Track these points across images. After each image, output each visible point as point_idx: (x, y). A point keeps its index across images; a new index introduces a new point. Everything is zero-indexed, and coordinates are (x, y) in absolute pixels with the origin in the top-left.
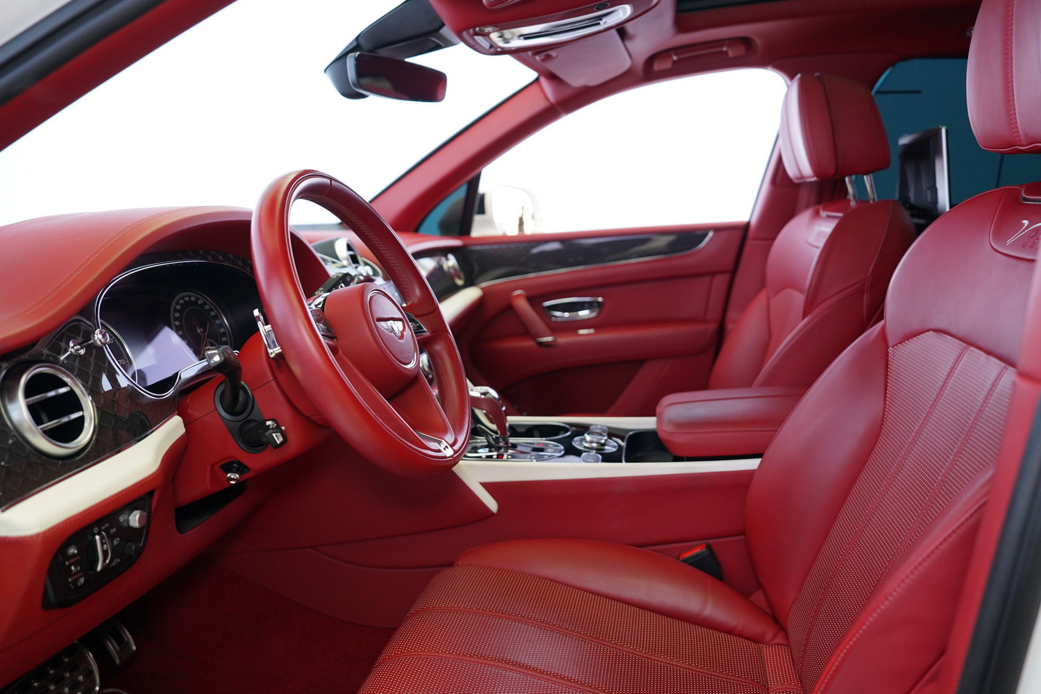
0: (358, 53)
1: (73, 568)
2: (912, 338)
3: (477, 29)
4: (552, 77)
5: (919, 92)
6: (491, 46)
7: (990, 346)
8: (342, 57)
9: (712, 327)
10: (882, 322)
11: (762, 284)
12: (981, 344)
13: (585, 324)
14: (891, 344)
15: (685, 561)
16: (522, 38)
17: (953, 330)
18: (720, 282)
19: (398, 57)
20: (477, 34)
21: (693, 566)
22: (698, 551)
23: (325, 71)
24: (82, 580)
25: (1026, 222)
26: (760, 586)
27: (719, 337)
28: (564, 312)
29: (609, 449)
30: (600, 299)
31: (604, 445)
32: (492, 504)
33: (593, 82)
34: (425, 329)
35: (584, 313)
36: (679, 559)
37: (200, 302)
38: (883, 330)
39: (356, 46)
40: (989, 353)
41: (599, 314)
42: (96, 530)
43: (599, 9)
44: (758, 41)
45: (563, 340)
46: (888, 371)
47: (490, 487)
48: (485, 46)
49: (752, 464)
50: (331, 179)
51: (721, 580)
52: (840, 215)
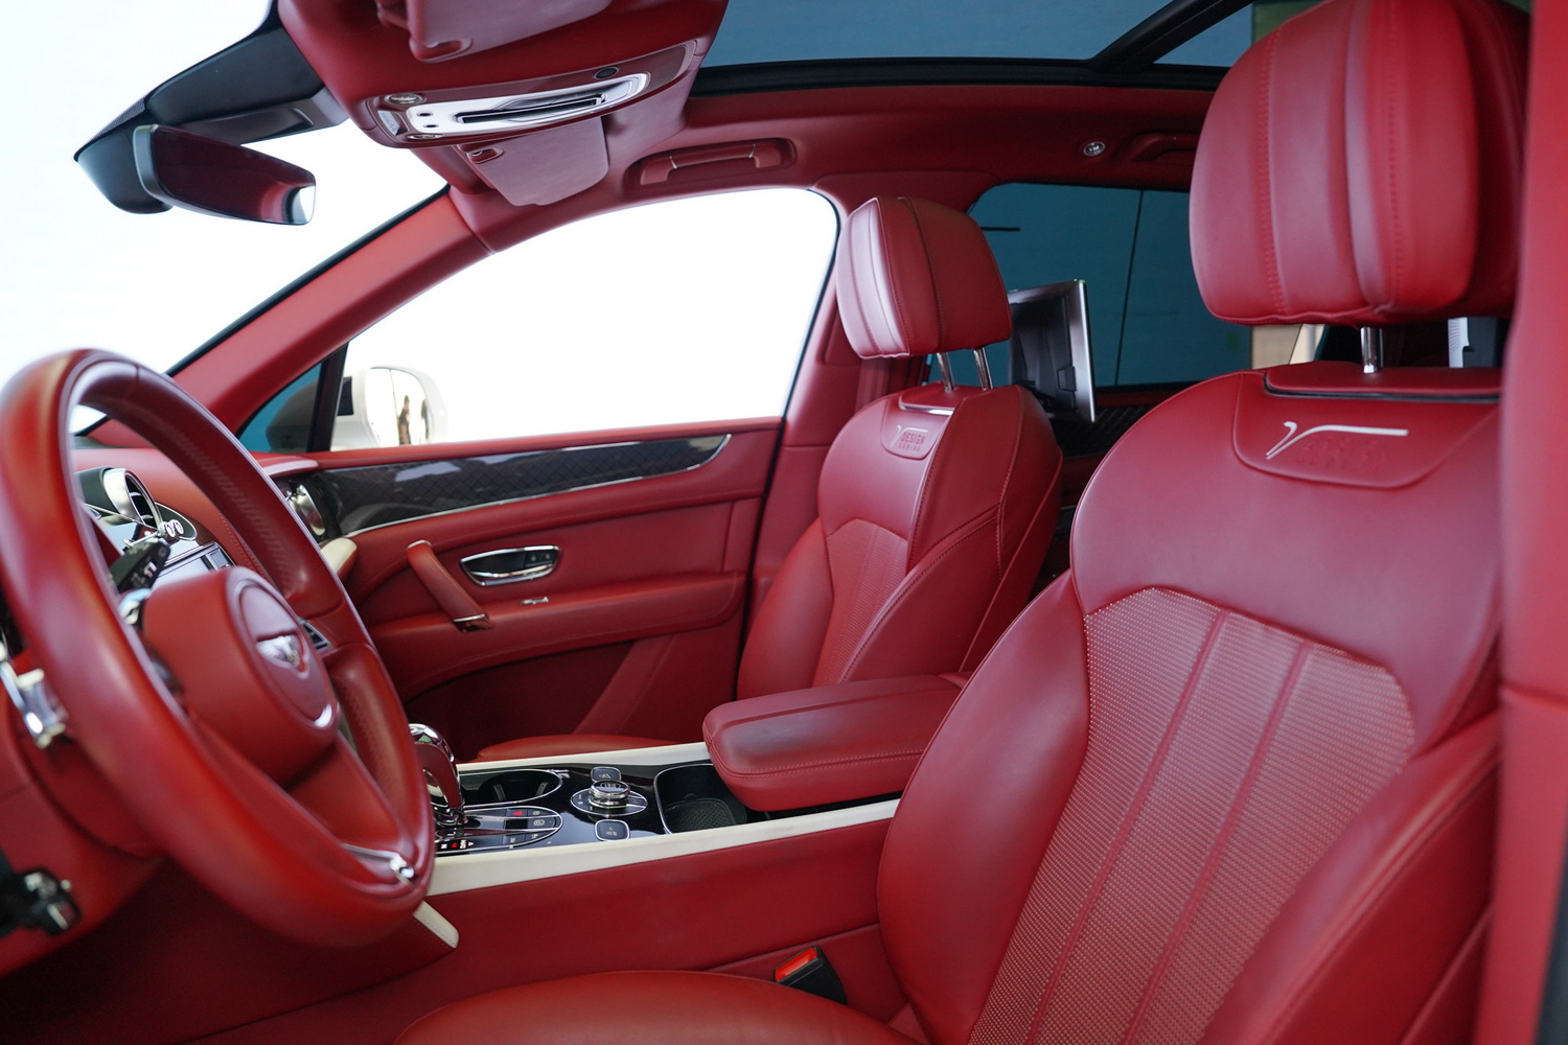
0: (156, 127)
2: (1120, 599)
3: (387, 98)
4: (478, 189)
5: (1017, 229)
6: (402, 130)
7: (1270, 611)
8: (121, 130)
9: (735, 582)
10: (1066, 577)
11: (814, 513)
12: (1250, 607)
13: (535, 589)
14: (1087, 609)
15: (786, 983)
16: (460, 118)
17: (1194, 586)
18: (743, 511)
19: (229, 140)
20: (384, 107)
21: (800, 989)
22: (804, 963)
23: (76, 157)
25: (1292, 426)
26: (907, 999)
27: (748, 599)
28: (493, 573)
29: (634, 807)
30: (558, 549)
31: (623, 802)
33: (544, 199)
34: (325, 641)
35: (536, 572)
36: (774, 980)
38: (1071, 587)
39: (144, 112)
40: (1268, 622)
43: (601, 78)
44: (799, 144)
45: (498, 617)
46: (1087, 652)
48: (390, 130)
49: (885, 810)
50: (137, 366)
51: (845, 1004)
52: (949, 412)
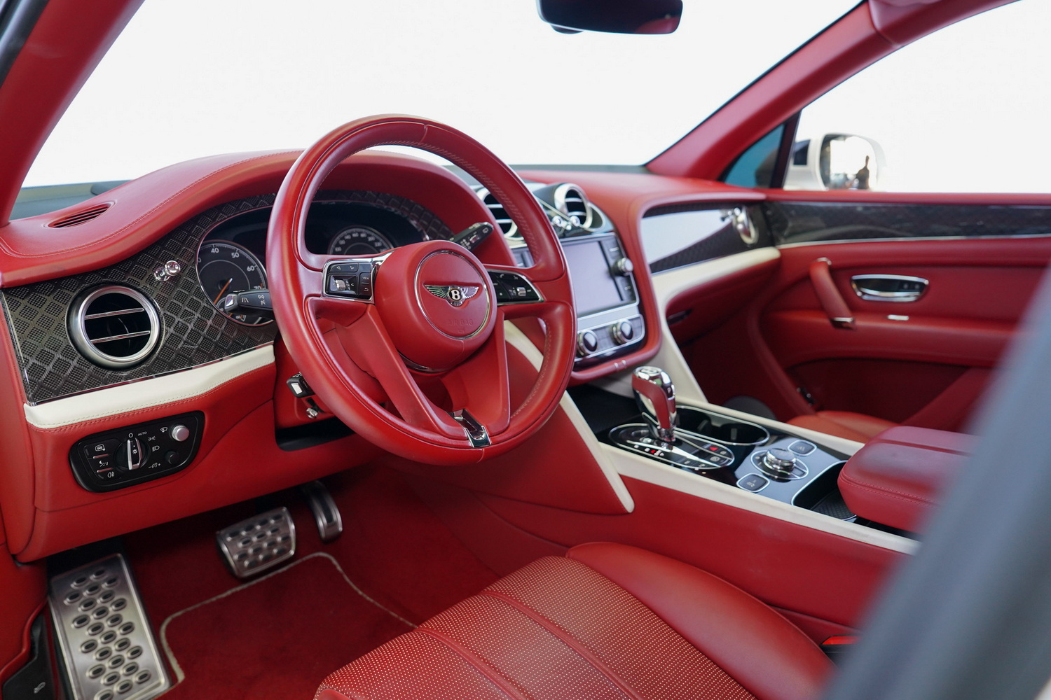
1: (100, 462)
13: (899, 308)
24: (112, 474)
28: (877, 289)
30: (926, 282)
32: (628, 503)
34: (539, 296)
35: (901, 296)
37: (370, 239)
41: (919, 299)
42: (131, 435)
45: (863, 323)
47: (631, 484)
